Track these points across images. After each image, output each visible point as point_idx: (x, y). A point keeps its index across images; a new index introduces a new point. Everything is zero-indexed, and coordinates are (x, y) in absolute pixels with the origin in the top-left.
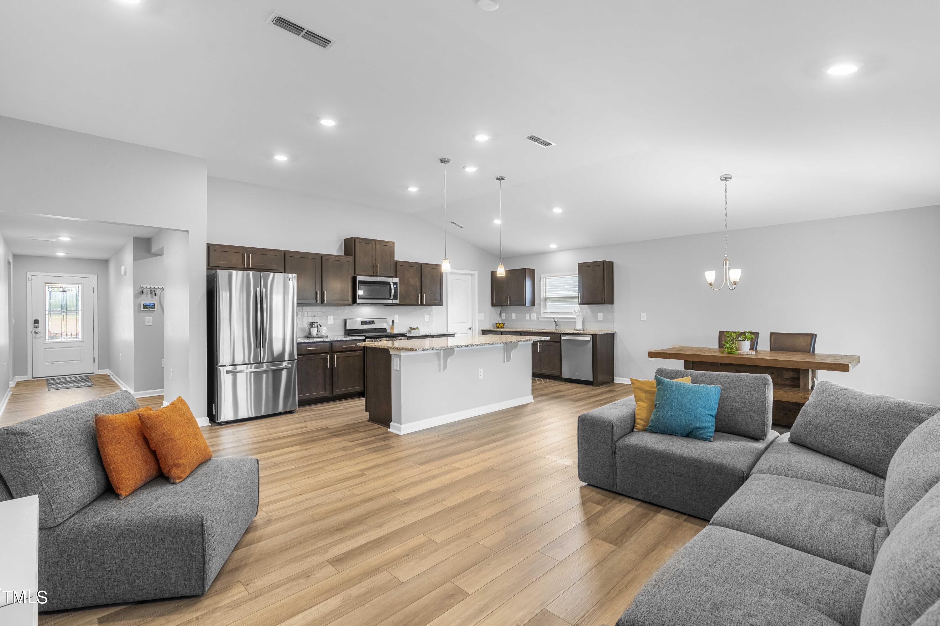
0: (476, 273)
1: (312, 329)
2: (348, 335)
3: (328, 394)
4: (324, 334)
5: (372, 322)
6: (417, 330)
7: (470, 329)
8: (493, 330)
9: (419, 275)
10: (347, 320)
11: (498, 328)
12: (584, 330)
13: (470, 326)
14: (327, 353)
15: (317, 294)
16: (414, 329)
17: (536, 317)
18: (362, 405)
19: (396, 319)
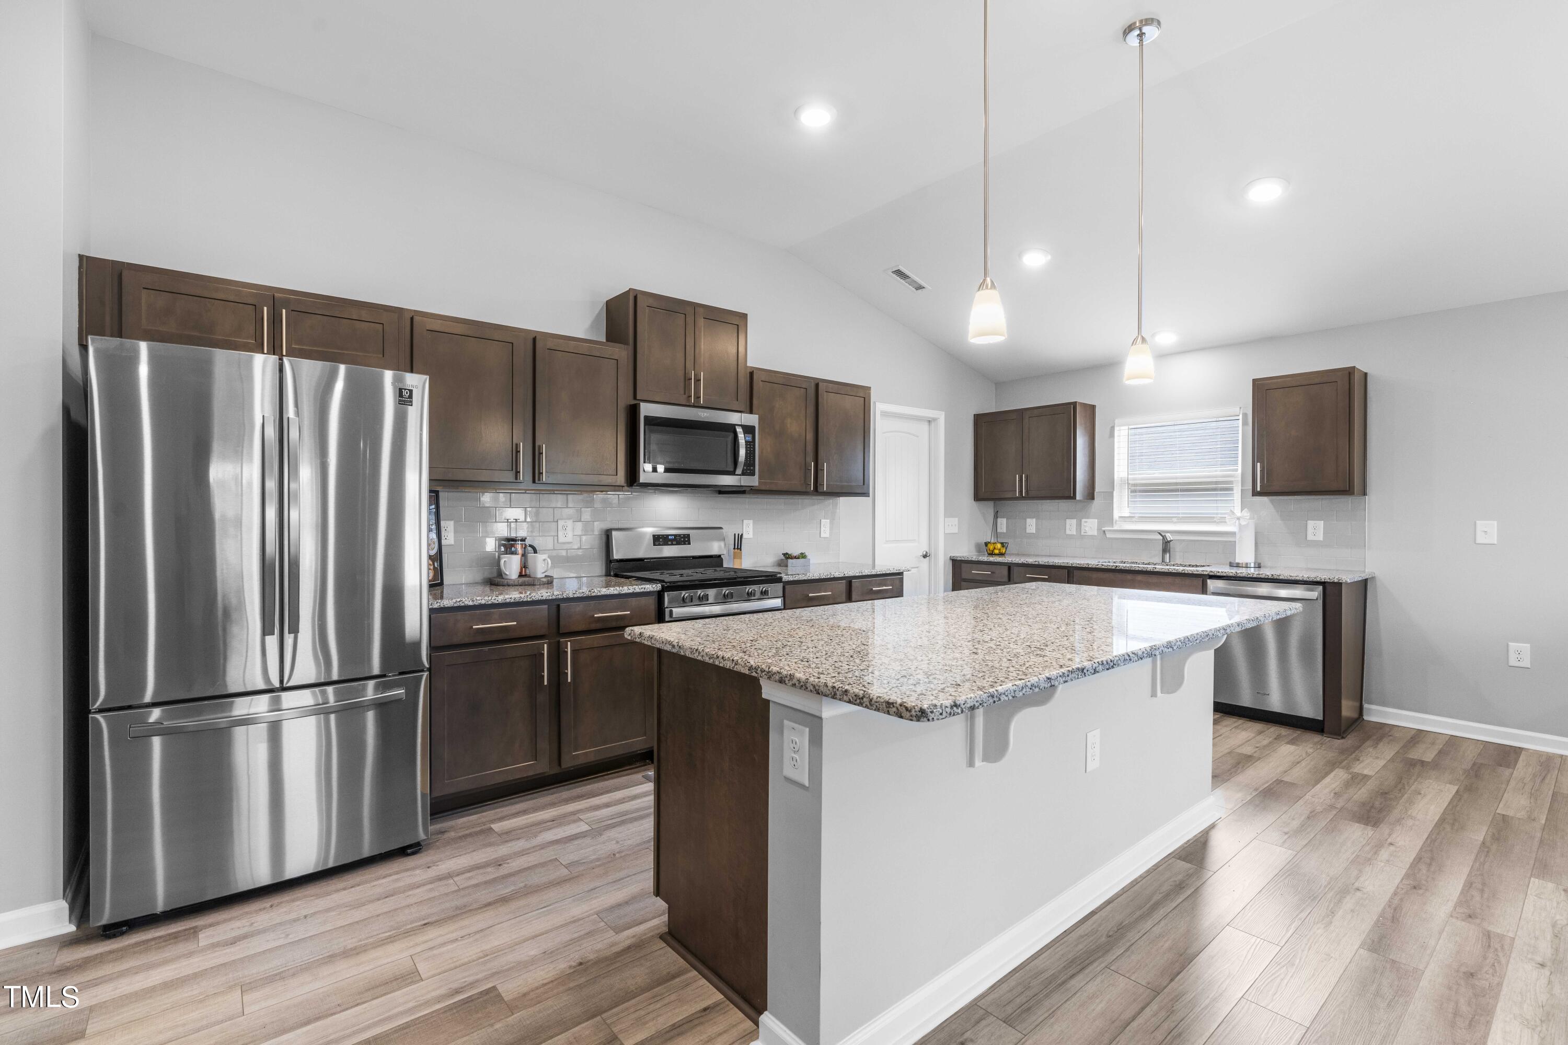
0: (941, 416)
1: (505, 558)
2: (616, 576)
3: (542, 767)
4: (540, 575)
5: (683, 540)
6: (801, 560)
7: (925, 556)
8: (974, 558)
9: (811, 409)
10: (614, 533)
11: (991, 554)
12: (1259, 566)
13: (924, 549)
14: (541, 637)
15: (518, 452)
16: (795, 558)
17: (1099, 529)
18: (645, 794)
19: (748, 530)
